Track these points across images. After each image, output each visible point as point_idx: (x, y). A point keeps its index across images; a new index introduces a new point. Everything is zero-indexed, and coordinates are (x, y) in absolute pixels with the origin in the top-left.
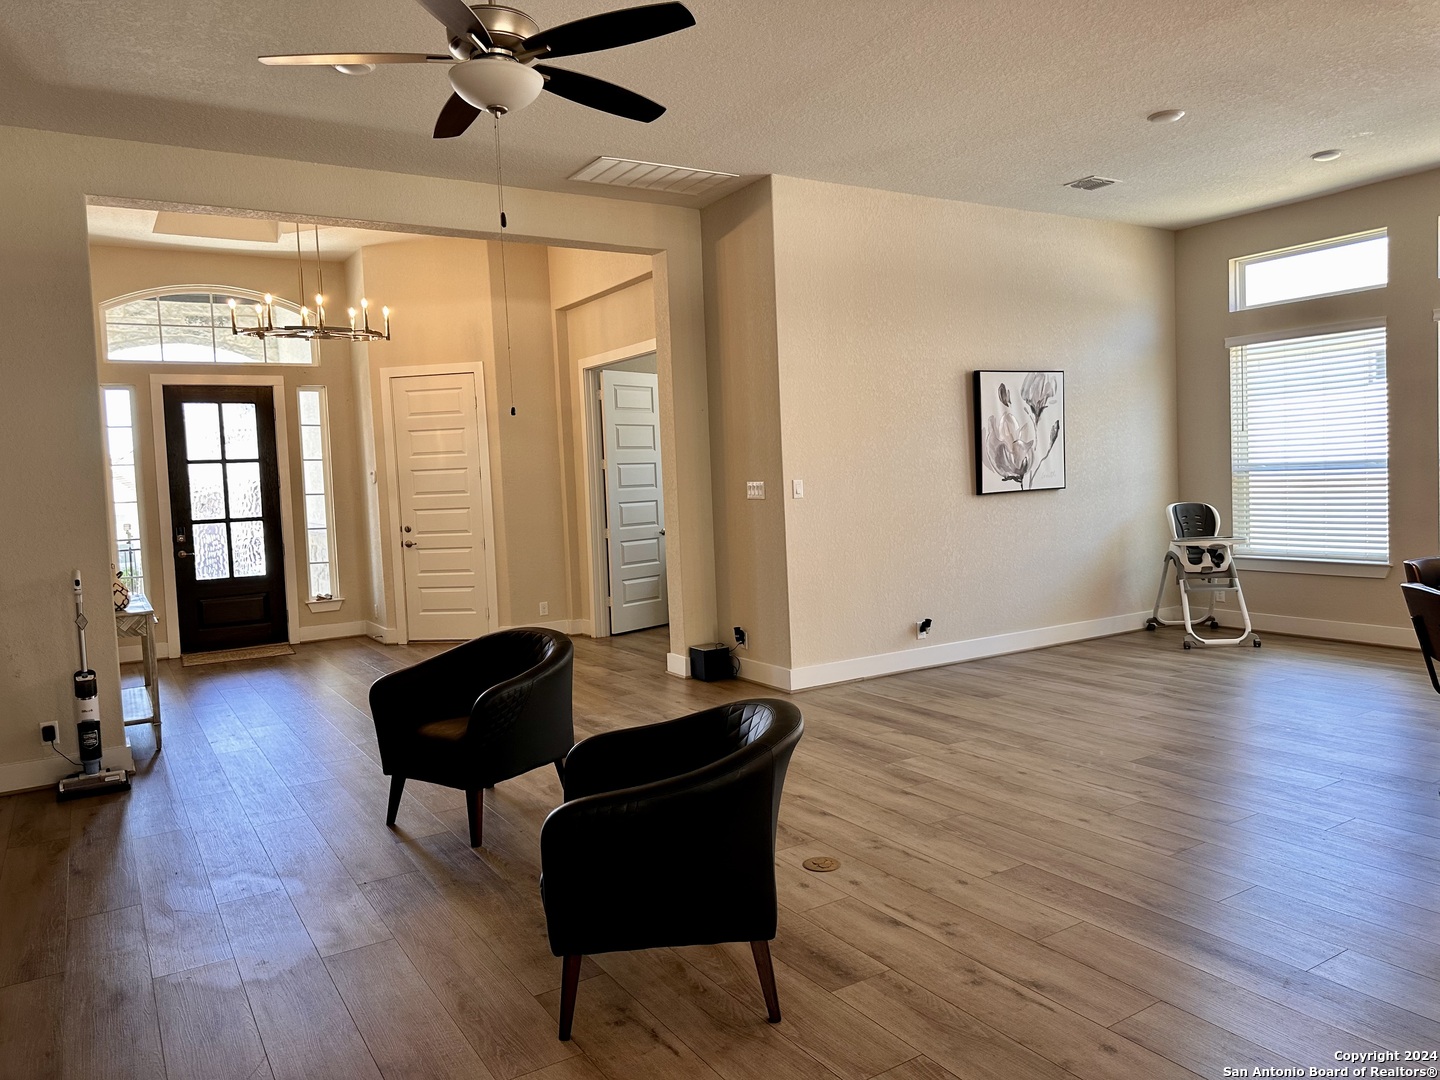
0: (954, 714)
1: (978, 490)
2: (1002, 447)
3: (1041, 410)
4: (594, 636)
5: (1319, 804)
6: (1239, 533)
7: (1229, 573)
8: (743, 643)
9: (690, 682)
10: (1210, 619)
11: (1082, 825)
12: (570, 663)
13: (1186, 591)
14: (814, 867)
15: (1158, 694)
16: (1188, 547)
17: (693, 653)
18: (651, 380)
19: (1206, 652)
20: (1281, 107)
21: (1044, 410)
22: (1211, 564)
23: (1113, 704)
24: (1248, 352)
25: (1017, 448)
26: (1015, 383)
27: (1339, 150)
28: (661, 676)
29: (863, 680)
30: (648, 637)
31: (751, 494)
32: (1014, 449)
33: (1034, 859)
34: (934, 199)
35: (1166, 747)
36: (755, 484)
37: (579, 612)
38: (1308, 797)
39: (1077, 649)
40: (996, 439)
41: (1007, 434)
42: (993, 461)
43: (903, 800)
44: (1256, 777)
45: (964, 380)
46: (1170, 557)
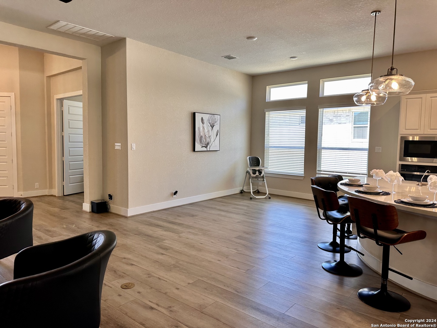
0: (182, 223)
1: (194, 150)
2: (201, 137)
3: (213, 126)
4: (57, 196)
5: (286, 251)
6: (266, 166)
7: (263, 177)
8: (111, 200)
9: (91, 214)
10: (258, 190)
11: (218, 262)
12: (32, 211)
13: (251, 182)
14: (125, 287)
15: (243, 214)
16: (252, 169)
17: (92, 203)
18: (81, 104)
19: (256, 200)
20: (283, 41)
21: (214, 126)
22: (258, 175)
23: (230, 218)
24: (270, 114)
25: (206, 137)
26: (206, 117)
27: (297, 57)
28: (80, 211)
29: (154, 212)
30: (78, 196)
31: (117, 148)
32: (205, 138)
33: (202, 277)
34: (182, 55)
35: (245, 232)
36: (118, 144)
37: (51, 187)
38: (284, 248)
39: (221, 199)
40: (200, 134)
41: (203, 133)
42: (199, 141)
43: (161, 257)
44: (269, 242)
45: (190, 115)
46: (247, 172)
